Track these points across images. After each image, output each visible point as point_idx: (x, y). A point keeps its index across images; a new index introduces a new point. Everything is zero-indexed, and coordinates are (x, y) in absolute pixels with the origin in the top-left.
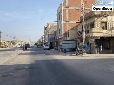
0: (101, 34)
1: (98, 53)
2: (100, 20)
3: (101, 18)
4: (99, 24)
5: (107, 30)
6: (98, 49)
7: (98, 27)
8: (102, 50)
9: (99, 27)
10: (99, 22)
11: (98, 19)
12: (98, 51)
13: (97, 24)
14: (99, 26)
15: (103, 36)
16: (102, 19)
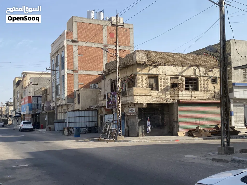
0: (149, 98)
1: (142, 134)
2: (146, 73)
3: (148, 68)
4: (144, 79)
5: (157, 92)
6: (143, 126)
7: (142, 85)
8: (149, 128)
9: (145, 85)
10: (145, 77)
11: (142, 70)
12: (143, 131)
13: (141, 79)
14: (144, 83)
15: (151, 102)
16: (149, 71)
